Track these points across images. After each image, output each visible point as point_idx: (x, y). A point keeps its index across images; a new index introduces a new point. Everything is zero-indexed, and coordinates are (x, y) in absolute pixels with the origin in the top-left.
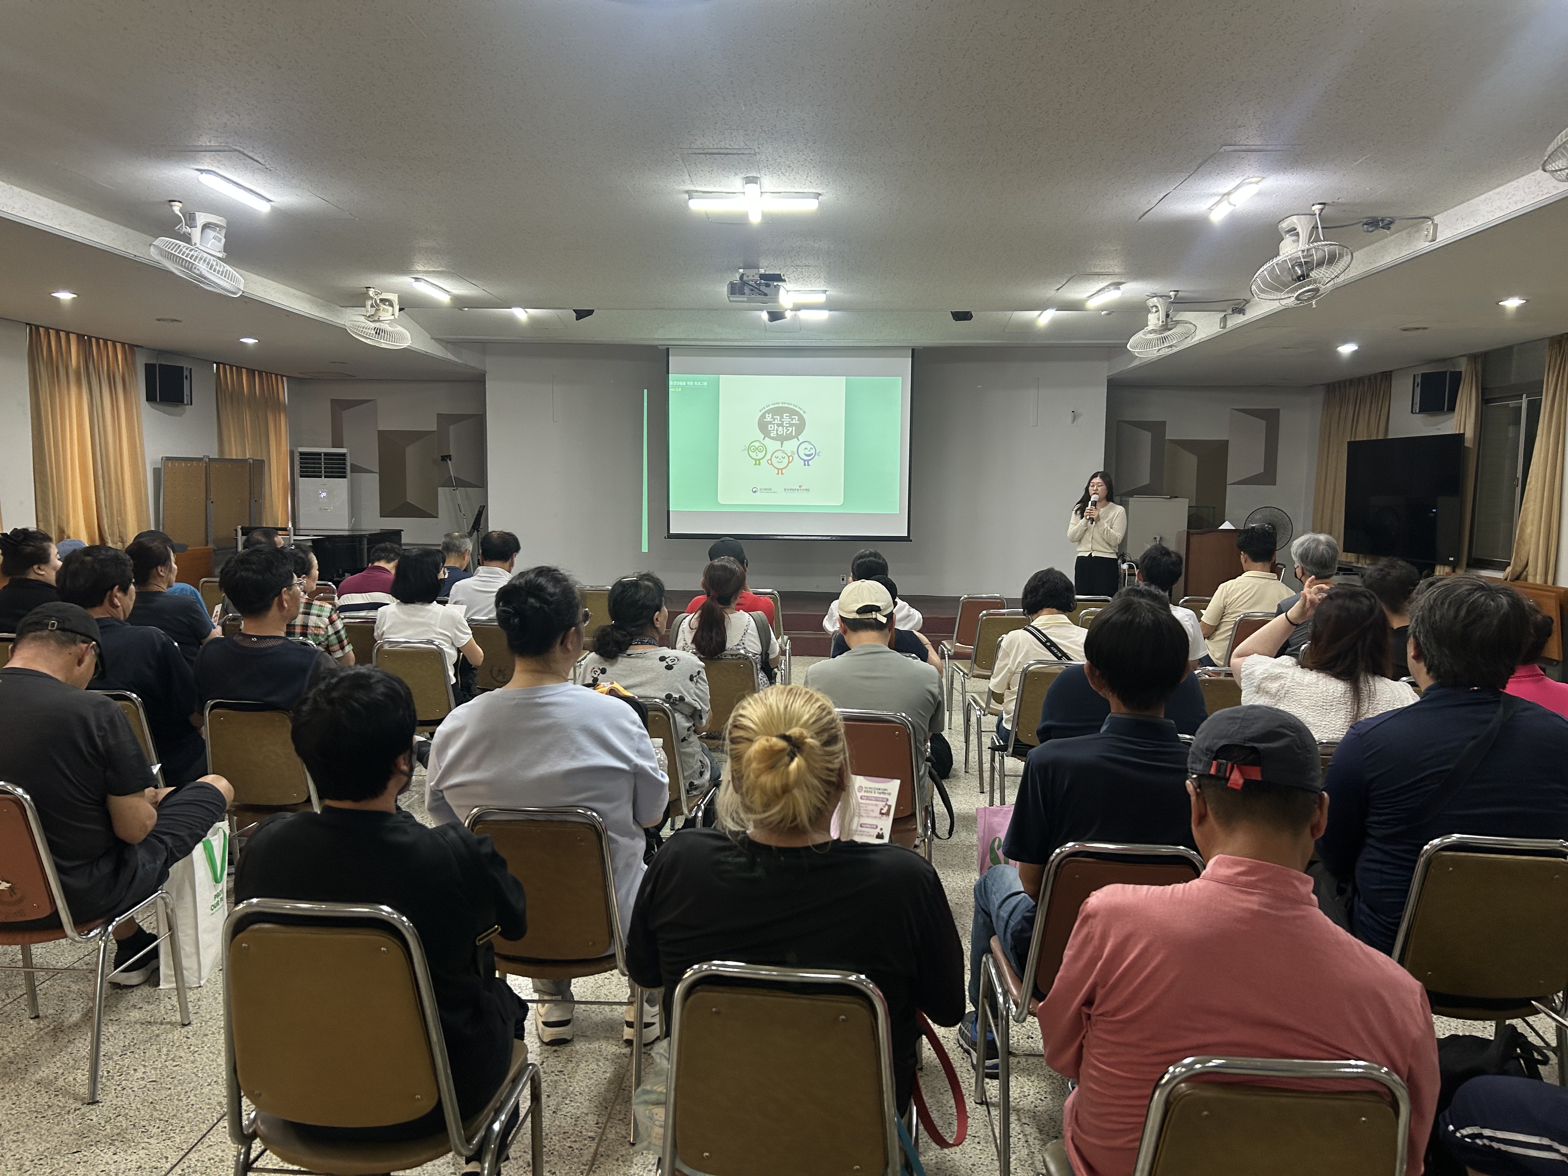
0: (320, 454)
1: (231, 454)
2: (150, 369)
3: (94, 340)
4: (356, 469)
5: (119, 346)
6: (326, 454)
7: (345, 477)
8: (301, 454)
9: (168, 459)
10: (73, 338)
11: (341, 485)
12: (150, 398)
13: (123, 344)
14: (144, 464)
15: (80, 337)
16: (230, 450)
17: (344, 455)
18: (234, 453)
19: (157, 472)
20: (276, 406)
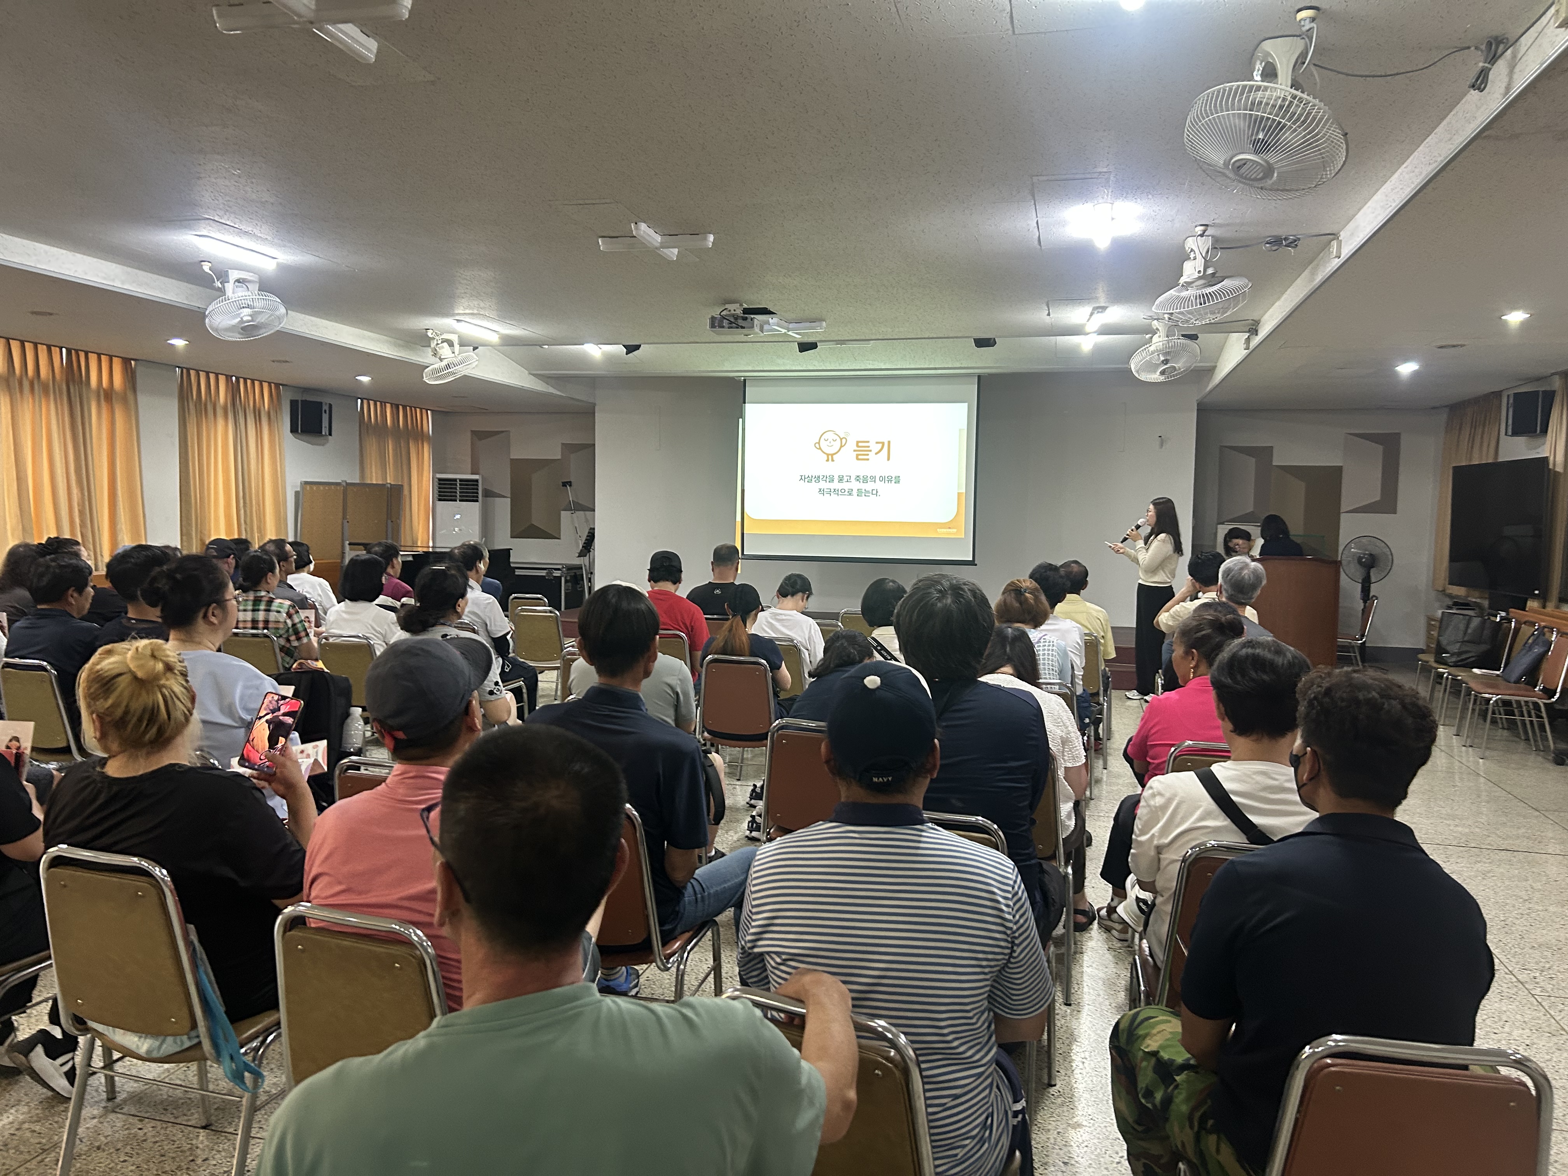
0: (455, 480)
1: (371, 480)
2: (294, 404)
3: (242, 381)
4: (488, 494)
5: (265, 385)
6: (461, 480)
7: (477, 501)
8: (440, 480)
9: (306, 483)
10: (222, 379)
11: (474, 509)
12: (294, 430)
13: (270, 383)
14: (284, 488)
15: (228, 378)
16: (371, 475)
17: (477, 481)
18: (374, 478)
19: (297, 494)
20: (419, 436)
